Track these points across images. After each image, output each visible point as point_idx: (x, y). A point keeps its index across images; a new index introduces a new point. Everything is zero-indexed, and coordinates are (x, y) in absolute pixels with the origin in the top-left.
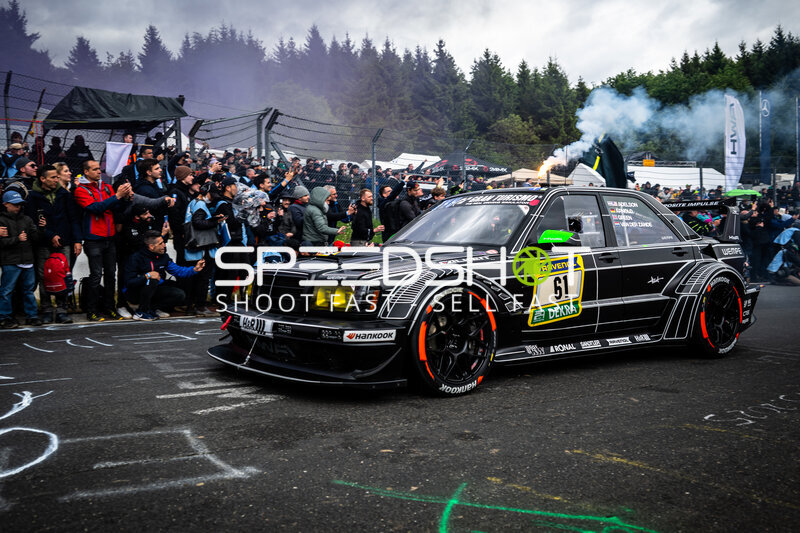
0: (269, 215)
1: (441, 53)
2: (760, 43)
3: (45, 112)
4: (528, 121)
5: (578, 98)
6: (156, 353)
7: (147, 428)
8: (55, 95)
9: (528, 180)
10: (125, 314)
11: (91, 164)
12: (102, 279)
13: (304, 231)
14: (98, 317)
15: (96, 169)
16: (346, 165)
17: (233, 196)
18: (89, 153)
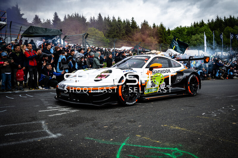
0: (82, 60)
1: (133, 21)
2: (213, 20)
3: (22, 33)
4: (155, 38)
5: (168, 33)
6: (45, 98)
7: (31, 121)
8: (25, 28)
9: (155, 53)
10: (40, 88)
11: (29, 45)
12: (33, 78)
13: (93, 65)
14: (32, 88)
15: (31, 46)
16: (107, 48)
17: (73, 55)
18: (35, 44)
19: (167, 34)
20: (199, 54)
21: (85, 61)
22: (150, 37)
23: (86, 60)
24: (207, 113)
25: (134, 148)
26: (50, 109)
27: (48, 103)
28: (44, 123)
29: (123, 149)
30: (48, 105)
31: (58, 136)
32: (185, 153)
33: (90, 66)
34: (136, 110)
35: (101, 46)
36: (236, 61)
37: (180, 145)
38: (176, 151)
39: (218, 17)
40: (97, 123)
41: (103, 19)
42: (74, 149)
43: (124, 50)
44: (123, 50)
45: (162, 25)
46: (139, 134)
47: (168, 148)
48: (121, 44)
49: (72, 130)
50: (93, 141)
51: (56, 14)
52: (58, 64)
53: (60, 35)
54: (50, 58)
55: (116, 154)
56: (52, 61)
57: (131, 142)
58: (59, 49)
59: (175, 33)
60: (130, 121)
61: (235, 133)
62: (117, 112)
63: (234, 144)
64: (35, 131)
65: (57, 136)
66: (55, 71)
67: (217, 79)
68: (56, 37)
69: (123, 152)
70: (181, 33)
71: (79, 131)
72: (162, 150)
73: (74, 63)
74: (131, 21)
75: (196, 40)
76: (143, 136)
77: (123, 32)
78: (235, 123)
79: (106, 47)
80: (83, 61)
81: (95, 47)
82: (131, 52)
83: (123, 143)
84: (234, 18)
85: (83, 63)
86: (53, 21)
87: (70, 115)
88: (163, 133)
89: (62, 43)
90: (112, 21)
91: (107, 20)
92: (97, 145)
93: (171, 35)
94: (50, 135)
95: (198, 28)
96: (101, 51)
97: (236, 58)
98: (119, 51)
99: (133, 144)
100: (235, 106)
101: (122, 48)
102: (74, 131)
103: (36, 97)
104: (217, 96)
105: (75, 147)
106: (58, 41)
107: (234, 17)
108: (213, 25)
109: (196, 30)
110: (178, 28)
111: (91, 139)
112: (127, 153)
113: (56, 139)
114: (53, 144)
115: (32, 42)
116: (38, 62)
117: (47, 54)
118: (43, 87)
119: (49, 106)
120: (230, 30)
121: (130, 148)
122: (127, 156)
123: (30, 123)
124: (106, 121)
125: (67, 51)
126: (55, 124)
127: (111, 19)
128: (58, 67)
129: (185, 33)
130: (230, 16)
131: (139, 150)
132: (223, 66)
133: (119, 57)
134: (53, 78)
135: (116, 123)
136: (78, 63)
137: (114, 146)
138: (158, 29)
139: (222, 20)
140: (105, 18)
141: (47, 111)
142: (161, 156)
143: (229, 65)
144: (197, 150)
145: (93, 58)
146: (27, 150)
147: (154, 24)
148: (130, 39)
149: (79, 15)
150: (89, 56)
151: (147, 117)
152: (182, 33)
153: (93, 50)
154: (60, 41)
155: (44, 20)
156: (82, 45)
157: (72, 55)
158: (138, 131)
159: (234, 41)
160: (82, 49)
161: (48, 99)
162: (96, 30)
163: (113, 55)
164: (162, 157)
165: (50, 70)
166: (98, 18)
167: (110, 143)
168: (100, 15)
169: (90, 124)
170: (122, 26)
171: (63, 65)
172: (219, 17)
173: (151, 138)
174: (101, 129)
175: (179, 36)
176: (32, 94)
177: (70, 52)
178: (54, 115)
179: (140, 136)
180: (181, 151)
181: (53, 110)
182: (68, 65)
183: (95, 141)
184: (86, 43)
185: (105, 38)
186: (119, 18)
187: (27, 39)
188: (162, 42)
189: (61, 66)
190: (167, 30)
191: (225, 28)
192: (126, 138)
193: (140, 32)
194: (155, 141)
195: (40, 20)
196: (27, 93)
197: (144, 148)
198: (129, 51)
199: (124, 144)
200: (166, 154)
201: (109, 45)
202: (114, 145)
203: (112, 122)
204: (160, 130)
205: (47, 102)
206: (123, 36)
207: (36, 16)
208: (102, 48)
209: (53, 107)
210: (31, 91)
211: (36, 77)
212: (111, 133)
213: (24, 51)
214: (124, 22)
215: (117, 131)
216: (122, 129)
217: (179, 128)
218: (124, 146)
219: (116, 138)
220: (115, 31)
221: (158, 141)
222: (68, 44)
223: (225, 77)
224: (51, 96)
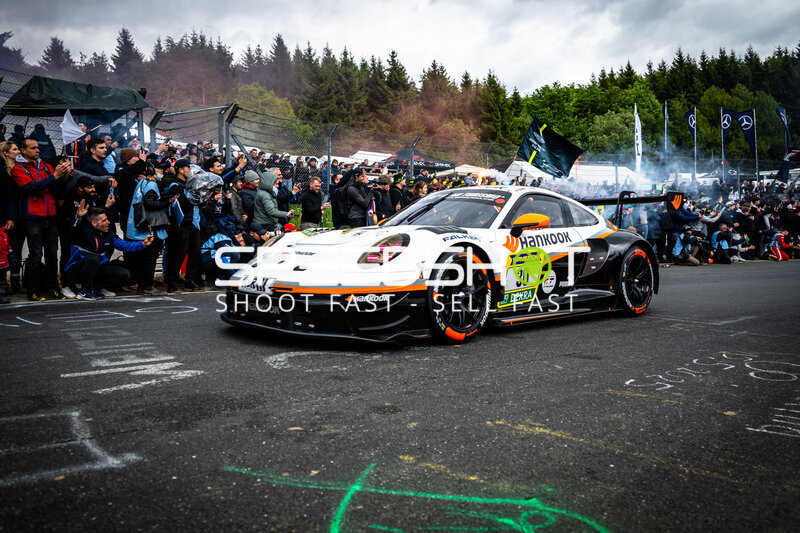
0: (216, 197)
1: (393, 63)
2: (663, 63)
4: (469, 124)
5: (513, 105)
6: (83, 331)
7: (31, 412)
8: (14, 84)
9: (469, 174)
10: (68, 294)
11: (28, 142)
12: (43, 258)
13: (255, 214)
14: (39, 296)
15: (34, 148)
16: (303, 158)
17: (186, 178)
18: (49, 141)
19: (511, 109)
20: (617, 180)
21: (226, 199)
22: (451, 120)
23: (230, 196)
24: (640, 379)
25: (389, 501)
26: (101, 368)
27: (93, 347)
28: (79, 418)
29: (355, 505)
30: (96, 353)
31: (127, 462)
32: (563, 515)
33: (246, 216)
34: (401, 371)
35: (284, 148)
36: (741, 204)
37: (549, 490)
38: (534, 509)
39: (680, 56)
40: (266, 416)
41: (292, 57)
42: (182, 507)
43: (363, 164)
44: (360, 162)
45: (492, 81)
46: (408, 453)
47: (508, 501)
48: (353, 142)
49: (177, 439)
50: (248, 480)
51: (125, 35)
52: (132, 209)
53: (139, 111)
54: (103, 189)
55: (330, 523)
56: (111, 200)
57: (380, 482)
58: (134, 160)
59: (536, 108)
60: (381, 409)
61: (732, 446)
62: (336, 377)
63: (728, 483)
64: (45, 447)
65: (124, 462)
66: (120, 234)
67: (676, 264)
68: (124, 116)
69: (352, 516)
70: (558, 108)
71: (203, 444)
72: (486, 505)
73: (187, 206)
74: (386, 65)
75: (607, 132)
76: (423, 459)
77: (358, 102)
78: (733, 413)
79: (302, 154)
80: (220, 201)
81: (261, 154)
82: (385, 171)
83: (353, 483)
84: (733, 58)
85: (218, 209)
86: (115, 59)
87: (171, 387)
88: (491, 450)
89: (147, 138)
90: (320, 62)
91: (305, 59)
92: (263, 492)
93: (524, 113)
94: (97, 459)
95: (614, 90)
96: (284, 165)
97: (741, 193)
98: (346, 166)
99: (387, 488)
100: (735, 356)
101: (356, 156)
102: (183, 443)
103: (50, 325)
104: (676, 322)
105: (187, 499)
106: (134, 132)
107: (733, 54)
108: (666, 82)
109: (609, 97)
110: (546, 88)
111: (244, 471)
112: (367, 519)
113: (118, 474)
114: (108, 490)
115: (39, 133)
116: (62, 202)
117: (94, 177)
118: (76, 292)
119: (99, 357)
120: (719, 98)
121: (377, 502)
122: (367, 528)
123: (29, 417)
124: (297, 407)
125: (165, 166)
126: (116, 420)
127: (319, 55)
128: (131, 221)
129: (570, 106)
130: (722, 53)
131: (407, 508)
132: (696, 219)
133: (346, 189)
134: (113, 257)
135: (331, 416)
136: (200, 206)
137: (323, 496)
138: (478, 94)
139: (695, 66)
140: (298, 52)
141: (88, 376)
142: (484, 526)
143: (717, 218)
144: (603, 506)
145: (255, 189)
146: (17, 513)
147: (466, 77)
148: (384, 125)
149: (208, 39)
150: (239, 183)
151: (437, 395)
152: (561, 109)
153: (254, 162)
154: (140, 128)
155: (83, 57)
156: (216, 146)
157: (180, 181)
158: (407, 441)
159: (734, 138)
160: (215, 159)
161: (97, 334)
162: (266, 94)
163: (324, 179)
164: (487, 529)
165: (105, 233)
166: (273, 51)
167: (307, 484)
168: (279, 40)
169: (240, 419)
170: (357, 81)
171: (147, 216)
172: (685, 56)
173: (451, 468)
174: (279, 438)
175: (550, 117)
176: (39, 315)
177: (172, 169)
178: (115, 388)
179: (411, 459)
180: (551, 509)
181: (112, 370)
182: (165, 216)
183: (256, 478)
184: (231, 139)
185: (299, 121)
186: (345, 54)
187: (21, 121)
188: (494, 137)
189: (141, 217)
190: (509, 95)
191: (704, 90)
192: (363, 468)
193: (417, 102)
194: (464, 476)
195: (69, 56)
196: (21, 311)
197: (426, 499)
198: (381, 166)
199: (357, 487)
200: (500, 520)
201: (309, 146)
202: (321, 490)
203: (316, 413)
204: (480, 439)
205: (90, 345)
206: (359, 114)
207: (55, 41)
208: (287, 155)
209: (112, 360)
210: (35, 303)
211: (51, 257)
212: (313, 449)
213: (10, 164)
214: (364, 65)
215: (334, 442)
216: (350, 434)
217: (547, 431)
218: (359, 493)
219: (329, 466)
220: (331, 98)
221: (473, 474)
222: (168, 140)
223: (703, 256)
224: (106, 322)
